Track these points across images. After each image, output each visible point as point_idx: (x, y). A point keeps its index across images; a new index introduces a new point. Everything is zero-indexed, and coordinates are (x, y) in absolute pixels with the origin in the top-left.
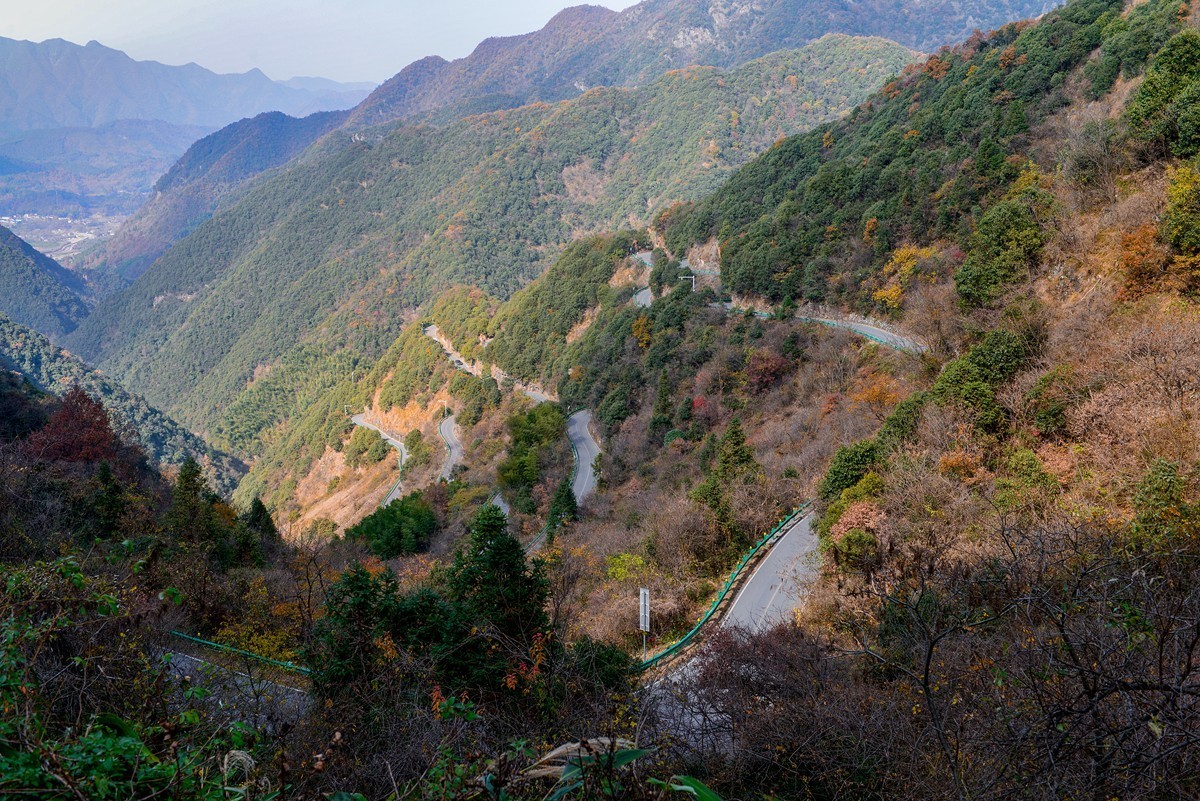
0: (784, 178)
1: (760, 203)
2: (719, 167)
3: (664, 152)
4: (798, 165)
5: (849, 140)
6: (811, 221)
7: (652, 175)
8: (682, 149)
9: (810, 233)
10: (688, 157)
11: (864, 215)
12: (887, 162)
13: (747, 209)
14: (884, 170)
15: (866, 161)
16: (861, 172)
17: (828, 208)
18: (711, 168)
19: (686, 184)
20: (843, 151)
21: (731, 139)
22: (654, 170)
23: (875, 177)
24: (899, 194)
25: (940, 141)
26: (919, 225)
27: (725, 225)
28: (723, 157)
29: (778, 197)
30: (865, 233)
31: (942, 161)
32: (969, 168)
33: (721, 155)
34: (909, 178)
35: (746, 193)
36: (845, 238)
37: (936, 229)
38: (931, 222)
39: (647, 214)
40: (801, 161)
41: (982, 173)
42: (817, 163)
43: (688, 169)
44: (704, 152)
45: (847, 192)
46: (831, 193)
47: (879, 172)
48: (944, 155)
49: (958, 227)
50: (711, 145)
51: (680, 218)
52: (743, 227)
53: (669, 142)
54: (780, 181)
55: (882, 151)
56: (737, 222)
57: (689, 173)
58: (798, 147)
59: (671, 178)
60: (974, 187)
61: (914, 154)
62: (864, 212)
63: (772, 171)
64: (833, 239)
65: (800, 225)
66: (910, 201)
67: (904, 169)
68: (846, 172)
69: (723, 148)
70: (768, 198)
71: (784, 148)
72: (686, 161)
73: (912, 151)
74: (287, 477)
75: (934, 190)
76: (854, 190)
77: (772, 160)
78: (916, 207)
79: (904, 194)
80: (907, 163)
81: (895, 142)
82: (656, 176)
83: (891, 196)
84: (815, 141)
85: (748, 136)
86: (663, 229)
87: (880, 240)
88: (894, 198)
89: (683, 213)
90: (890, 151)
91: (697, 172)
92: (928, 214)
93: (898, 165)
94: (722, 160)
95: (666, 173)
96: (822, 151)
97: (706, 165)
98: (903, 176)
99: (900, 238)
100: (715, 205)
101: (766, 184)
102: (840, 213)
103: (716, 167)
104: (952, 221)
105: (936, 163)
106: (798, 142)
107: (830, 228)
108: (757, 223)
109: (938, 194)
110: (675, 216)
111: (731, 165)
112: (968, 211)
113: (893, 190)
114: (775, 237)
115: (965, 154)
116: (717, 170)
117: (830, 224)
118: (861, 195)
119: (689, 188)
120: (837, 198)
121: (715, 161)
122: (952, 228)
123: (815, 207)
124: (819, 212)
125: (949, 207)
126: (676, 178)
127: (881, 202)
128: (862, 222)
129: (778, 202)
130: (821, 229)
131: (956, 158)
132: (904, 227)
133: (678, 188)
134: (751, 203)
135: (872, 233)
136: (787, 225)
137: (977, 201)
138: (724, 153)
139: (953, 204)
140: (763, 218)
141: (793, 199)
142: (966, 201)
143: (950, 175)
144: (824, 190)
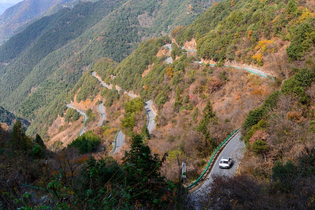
0: (217, 17)
1: (209, 26)
2: (193, 14)
3: (173, 9)
4: (222, 12)
5: (240, 3)
6: (229, 32)
7: (169, 17)
8: (179, 8)
9: (228, 36)
10: (181, 10)
11: (248, 29)
12: (255, 10)
13: (205, 28)
14: (254, 13)
15: (248, 10)
16: (246, 14)
17: (235, 27)
18: (190, 14)
19: (181, 20)
20: (238, 7)
21: (197, 4)
22: (170, 15)
23: (251, 15)
24: (260, 21)
25: (274, 2)
26: (267, 32)
27: (197, 34)
28: (194, 10)
29: (215, 23)
30: (248, 35)
31: (275, 9)
32: (284, 12)
33: (193, 10)
34: (263, 16)
35: (204, 23)
36: (241, 38)
37: (273, 33)
38: (271, 31)
39: (168, 31)
40: (223, 10)
41: (289, 13)
42: (229, 11)
43: (182, 14)
44: (187, 8)
45: (241, 21)
46: (236, 22)
47: (252, 14)
48: (275, 7)
49: (281, 32)
50: (190, 6)
51: (181, 32)
52: (204, 34)
53: (175, 5)
54: (216, 18)
55: (253, 6)
56: (201, 33)
57: (182, 16)
58: (222, 6)
59: (176, 18)
60: (286, 18)
61: (264, 7)
62: (247, 28)
63: (213, 14)
64: (237, 38)
65: (225, 33)
66: (263, 23)
67: (261, 12)
68: (241, 14)
69: (194, 7)
70: (212, 24)
71: (217, 6)
72: (181, 12)
73: (264, 6)
74: (44, 126)
75: (272, 20)
76: (243, 20)
77: (213, 11)
78: (266, 26)
79: (262, 21)
80: (262, 10)
81: (258, 3)
82: (171, 17)
83: (257, 22)
84: (228, 3)
85: (203, 3)
86: (175, 36)
87: (253, 38)
88: (258, 23)
89: (182, 30)
90: (256, 6)
91: (185, 15)
92: (271, 28)
93: (259, 11)
94: (194, 11)
95: (174, 16)
96: (230, 7)
97: (188, 13)
98: (261, 15)
99: (261, 37)
100: (193, 27)
101: (211, 19)
102: (239, 29)
103: (192, 13)
104: (279, 30)
105: (272, 10)
106: (222, 4)
107: (235, 34)
108: (209, 33)
109: (273, 21)
110: (179, 31)
111: (197, 13)
112: (284, 27)
113: (258, 20)
114: (216, 38)
115: (283, 6)
116: (192, 15)
117: (236, 32)
118: (246, 22)
119: (182, 21)
120: (238, 23)
121: (191, 12)
122: (279, 33)
123: (230, 26)
124: (231, 28)
125: (278, 25)
126: (177, 18)
127: (253, 25)
128: (247, 32)
129: (216, 25)
130: (232, 35)
131: (279, 8)
132: (262, 33)
133: (178, 21)
134: (206, 26)
135: (250, 35)
136: (220, 33)
137: (287, 23)
138: (194, 9)
139: (279, 24)
140: (212, 31)
141: (222, 24)
142: (284, 23)
143: (278, 14)
144: (233, 20)
